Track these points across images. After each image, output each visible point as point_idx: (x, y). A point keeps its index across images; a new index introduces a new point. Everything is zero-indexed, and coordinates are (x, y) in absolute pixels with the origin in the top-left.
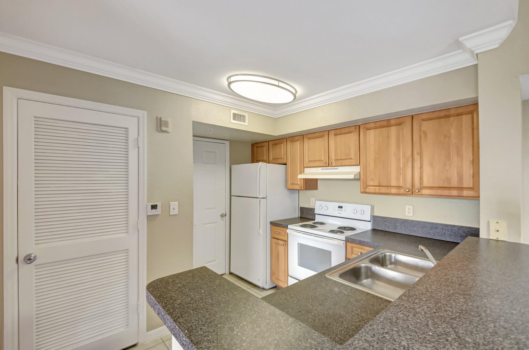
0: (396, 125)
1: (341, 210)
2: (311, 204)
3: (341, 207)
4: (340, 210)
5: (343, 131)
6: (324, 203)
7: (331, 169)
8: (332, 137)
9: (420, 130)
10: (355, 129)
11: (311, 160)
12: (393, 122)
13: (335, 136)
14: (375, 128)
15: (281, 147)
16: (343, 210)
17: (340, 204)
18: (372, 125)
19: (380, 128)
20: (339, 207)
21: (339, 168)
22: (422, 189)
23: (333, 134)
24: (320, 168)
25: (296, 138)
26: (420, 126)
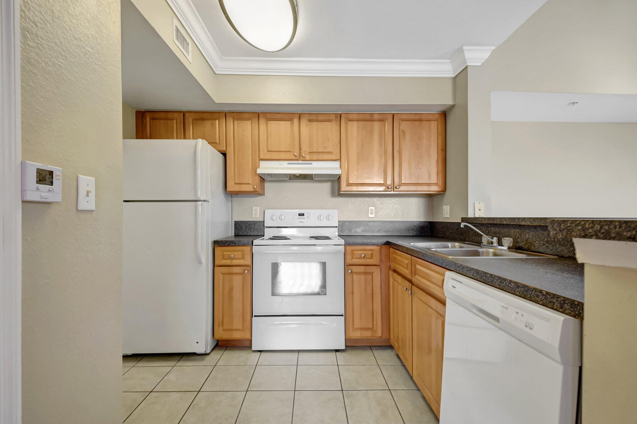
0: (379, 121)
1: (303, 218)
2: (254, 216)
3: (303, 215)
4: (301, 218)
5: (320, 118)
6: (278, 212)
7: (303, 164)
8: (304, 123)
9: (400, 129)
10: (336, 117)
11: (273, 150)
12: (376, 117)
13: (309, 121)
14: (358, 120)
15: (213, 125)
16: (305, 218)
17: (301, 211)
18: (355, 117)
19: (363, 121)
20: (300, 215)
21: (313, 162)
22: (401, 185)
23: (307, 120)
24: (286, 163)
25: (246, 116)
26: (400, 126)
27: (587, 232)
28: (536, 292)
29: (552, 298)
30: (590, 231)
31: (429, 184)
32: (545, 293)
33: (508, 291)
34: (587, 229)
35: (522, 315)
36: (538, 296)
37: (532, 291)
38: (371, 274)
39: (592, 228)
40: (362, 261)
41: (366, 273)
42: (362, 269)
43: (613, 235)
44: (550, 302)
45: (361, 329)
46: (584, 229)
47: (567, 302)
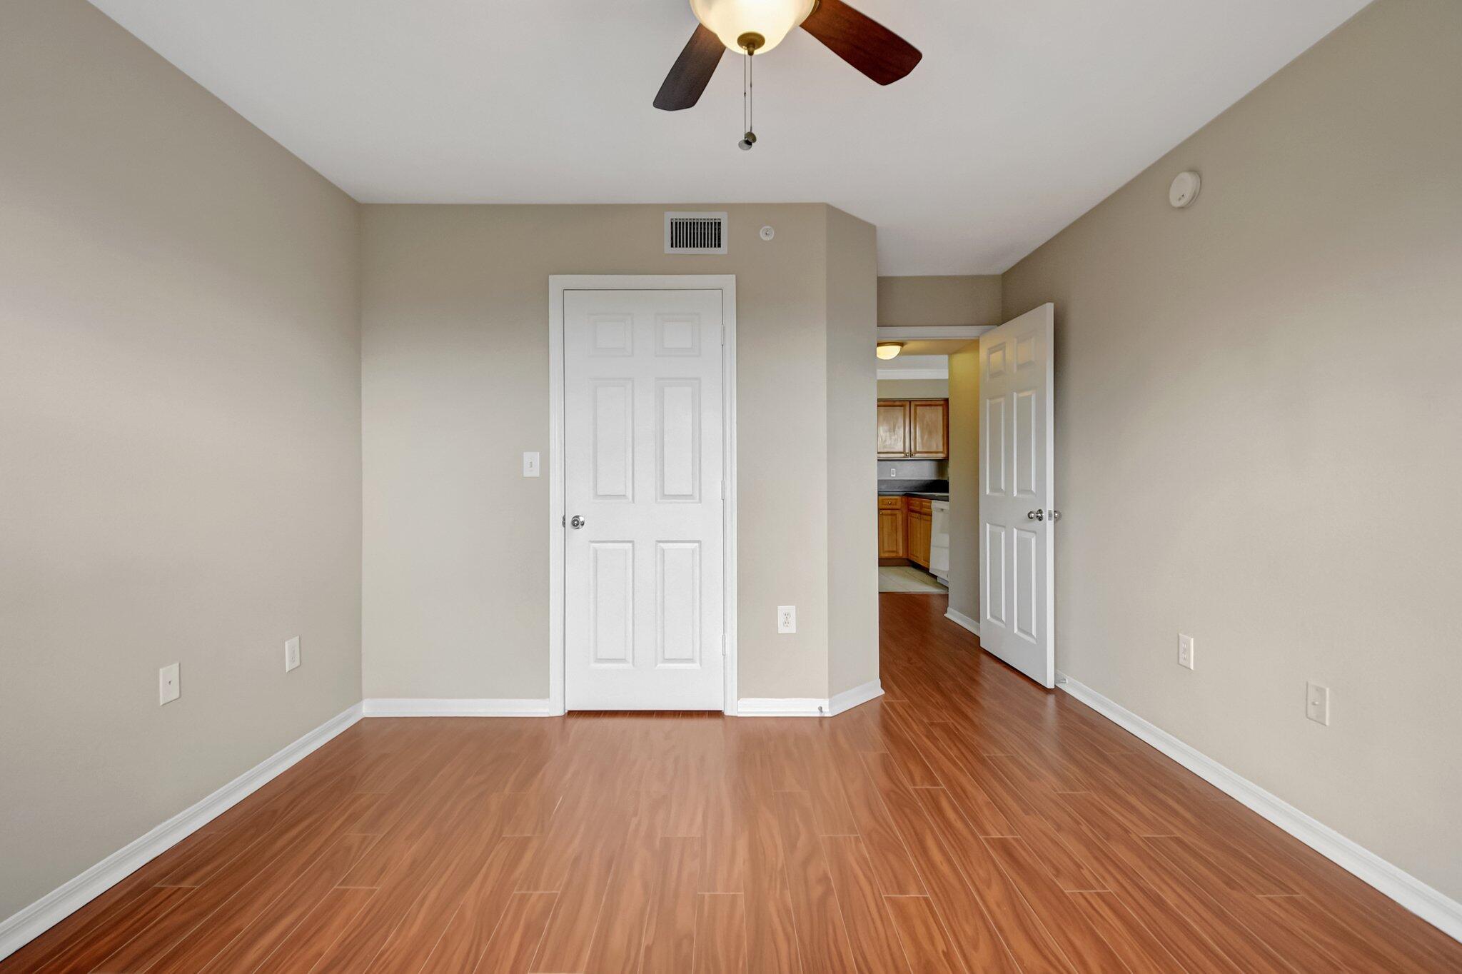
9: (915, 412)
22: (916, 453)
26: (915, 409)
31: (937, 453)
38: (895, 515)
40: (889, 507)
41: (891, 515)
42: (889, 512)
45: (889, 552)
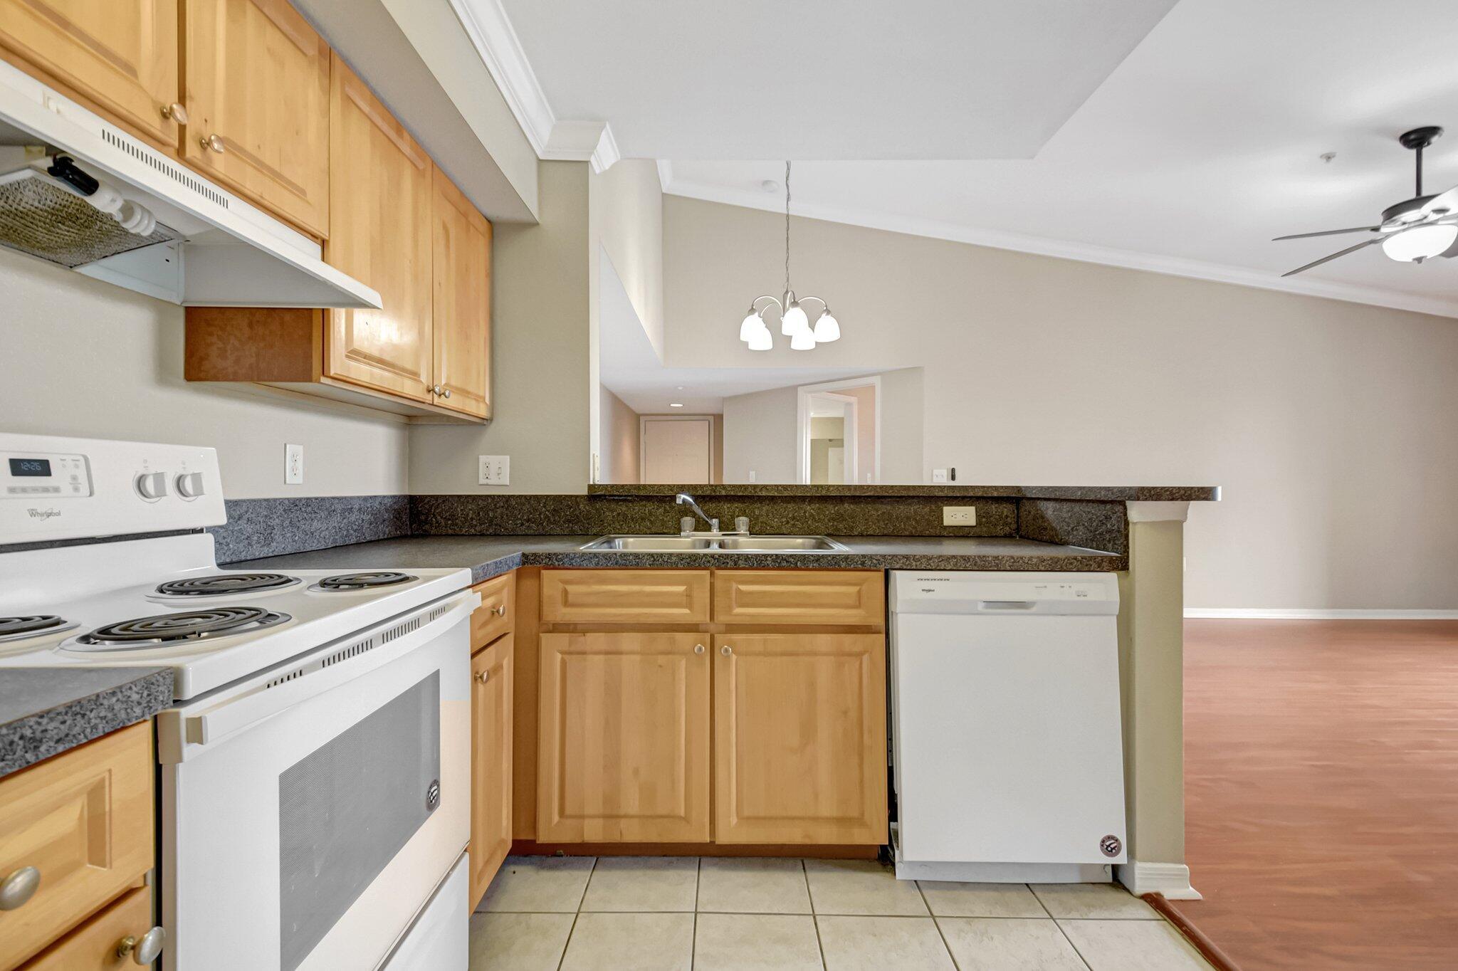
1: (46, 490)
3: (42, 468)
4: (35, 490)
16: (57, 490)
17: (30, 447)
20: (19, 467)
21: (230, 201)
27: (1174, 496)
28: (1069, 560)
29: (1088, 561)
30: (1177, 495)
32: (1080, 558)
33: (1026, 569)
34: (1175, 494)
35: (1070, 587)
36: (1071, 564)
37: (1064, 560)
39: (1178, 493)
43: (1194, 497)
44: (1087, 565)
46: (1172, 493)
47: (1105, 560)
